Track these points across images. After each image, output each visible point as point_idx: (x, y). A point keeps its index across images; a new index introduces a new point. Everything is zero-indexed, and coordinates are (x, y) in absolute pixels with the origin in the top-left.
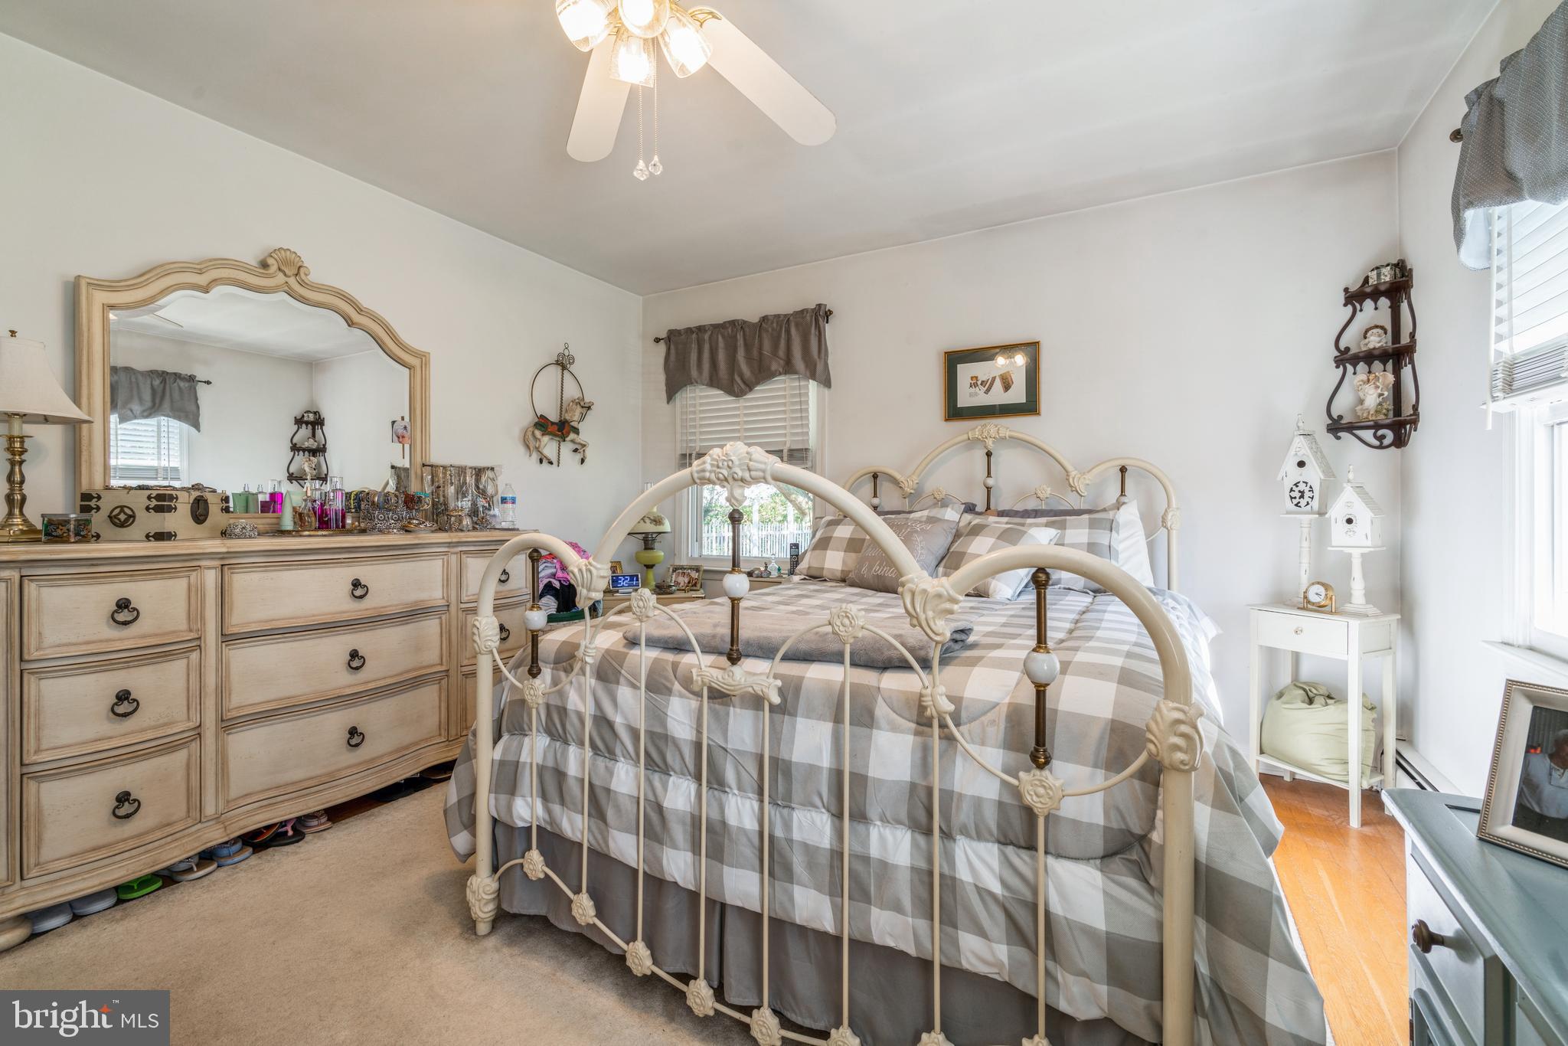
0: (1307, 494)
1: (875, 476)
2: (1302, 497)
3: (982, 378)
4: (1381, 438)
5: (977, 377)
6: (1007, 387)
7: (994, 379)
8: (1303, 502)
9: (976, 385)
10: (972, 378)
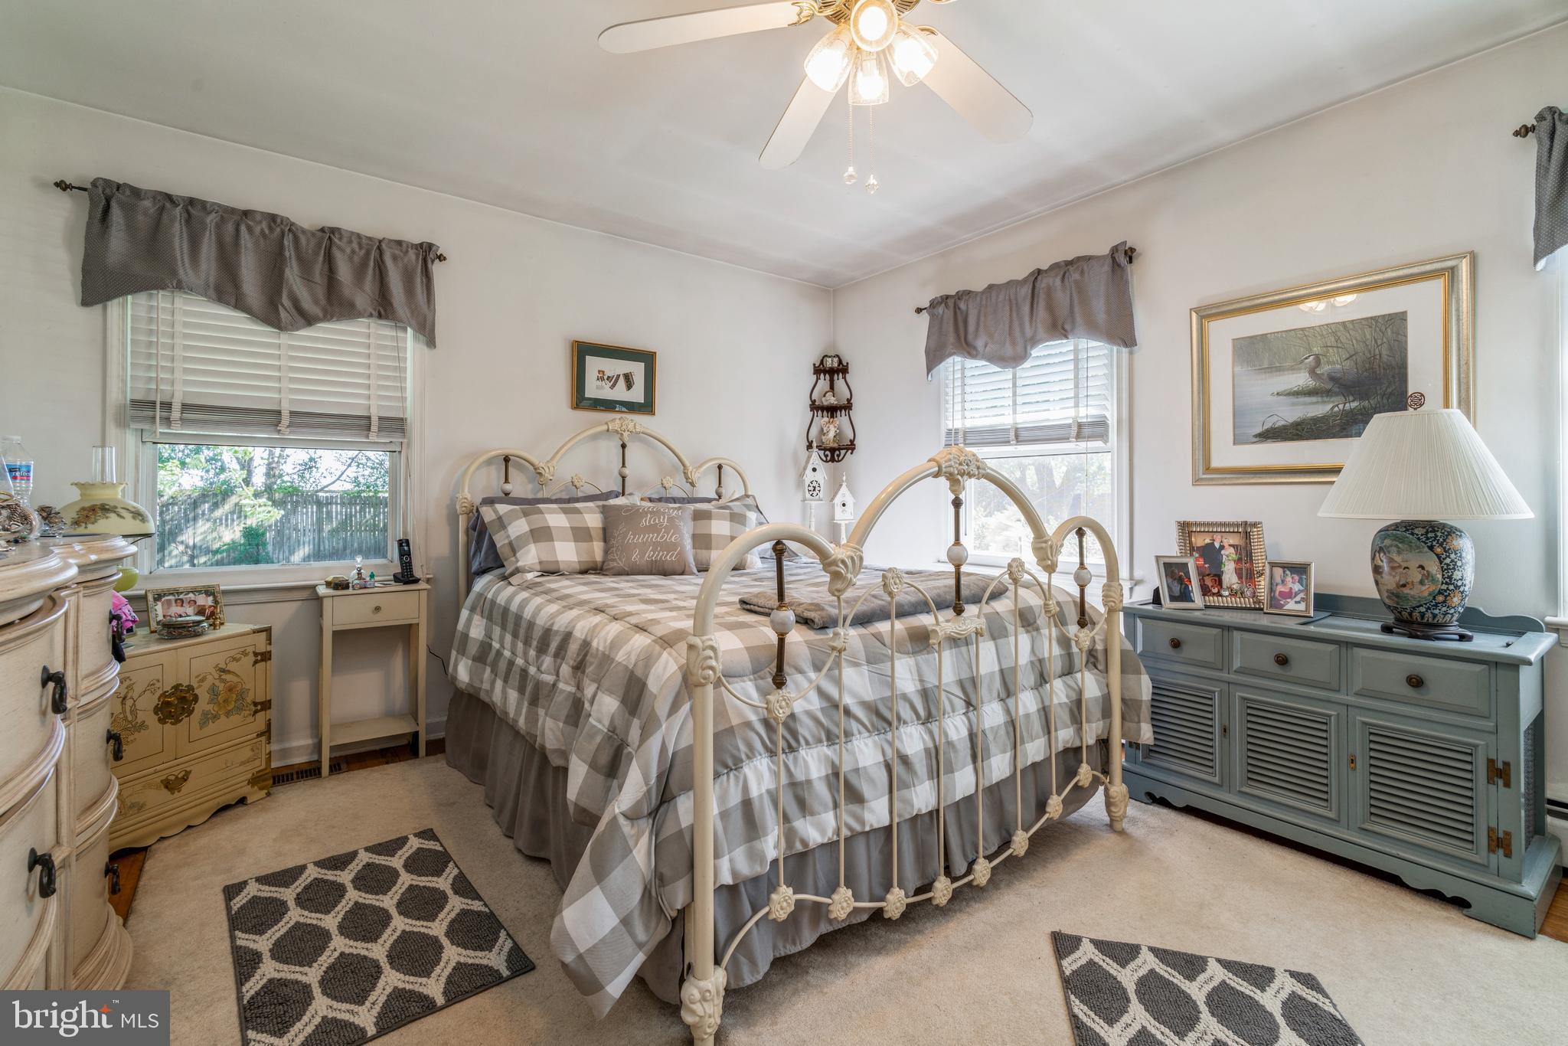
0: (817, 488)
1: (507, 460)
2: (814, 490)
3: (608, 373)
4: (826, 456)
5: (603, 372)
6: (629, 385)
7: (618, 376)
8: (815, 493)
9: (602, 379)
10: (599, 371)
